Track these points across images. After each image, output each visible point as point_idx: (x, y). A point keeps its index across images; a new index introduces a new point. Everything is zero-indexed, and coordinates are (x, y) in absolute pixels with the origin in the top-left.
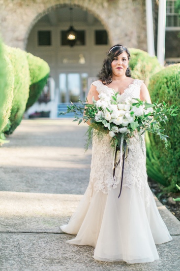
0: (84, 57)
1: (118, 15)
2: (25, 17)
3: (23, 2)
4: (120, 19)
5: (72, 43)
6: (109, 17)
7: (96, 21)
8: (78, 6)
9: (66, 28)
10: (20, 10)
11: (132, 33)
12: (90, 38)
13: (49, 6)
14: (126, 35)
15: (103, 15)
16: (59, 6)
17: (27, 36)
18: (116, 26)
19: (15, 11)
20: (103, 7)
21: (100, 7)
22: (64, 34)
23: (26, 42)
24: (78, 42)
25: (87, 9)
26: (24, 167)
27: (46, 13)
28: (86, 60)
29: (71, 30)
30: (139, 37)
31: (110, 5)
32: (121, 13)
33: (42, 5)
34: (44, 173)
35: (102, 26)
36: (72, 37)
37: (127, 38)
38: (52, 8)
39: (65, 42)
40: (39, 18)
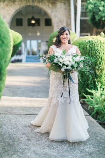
0: (40, 32)
1: (56, 11)
2: (9, 11)
3: (8, 4)
4: (58, 13)
5: (33, 25)
6: (52, 12)
7: (46, 14)
8: (37, 6)
9: (31, 17)
10: (7, 8)
11: (63, 20)
12: (42, 23)
13: (22, 6)
14: (61, 21)
15: (49, 11)
16: (27, 6)
17: (10, 21)
18: (56, 17)
19: (5, 9)
20: (49, 7)
21: (48, 7)
22: (29, 20)
23: (10, 24)
24: (36, 25)
25: (41, 8)
26: (11, 86)
27: (20, 10)
28: (40, 33)
29: (33, 18)
30: (67, 22)
31: (52, 6)
32: (58, 10)
33: (18, 6)
34: (20, 88)
35: (49, 16)
36: (33, 22)
37: (61, 23)
38: (23, 7)
39: (30, 24)
40: (17, 12)
